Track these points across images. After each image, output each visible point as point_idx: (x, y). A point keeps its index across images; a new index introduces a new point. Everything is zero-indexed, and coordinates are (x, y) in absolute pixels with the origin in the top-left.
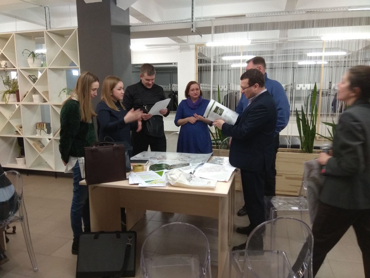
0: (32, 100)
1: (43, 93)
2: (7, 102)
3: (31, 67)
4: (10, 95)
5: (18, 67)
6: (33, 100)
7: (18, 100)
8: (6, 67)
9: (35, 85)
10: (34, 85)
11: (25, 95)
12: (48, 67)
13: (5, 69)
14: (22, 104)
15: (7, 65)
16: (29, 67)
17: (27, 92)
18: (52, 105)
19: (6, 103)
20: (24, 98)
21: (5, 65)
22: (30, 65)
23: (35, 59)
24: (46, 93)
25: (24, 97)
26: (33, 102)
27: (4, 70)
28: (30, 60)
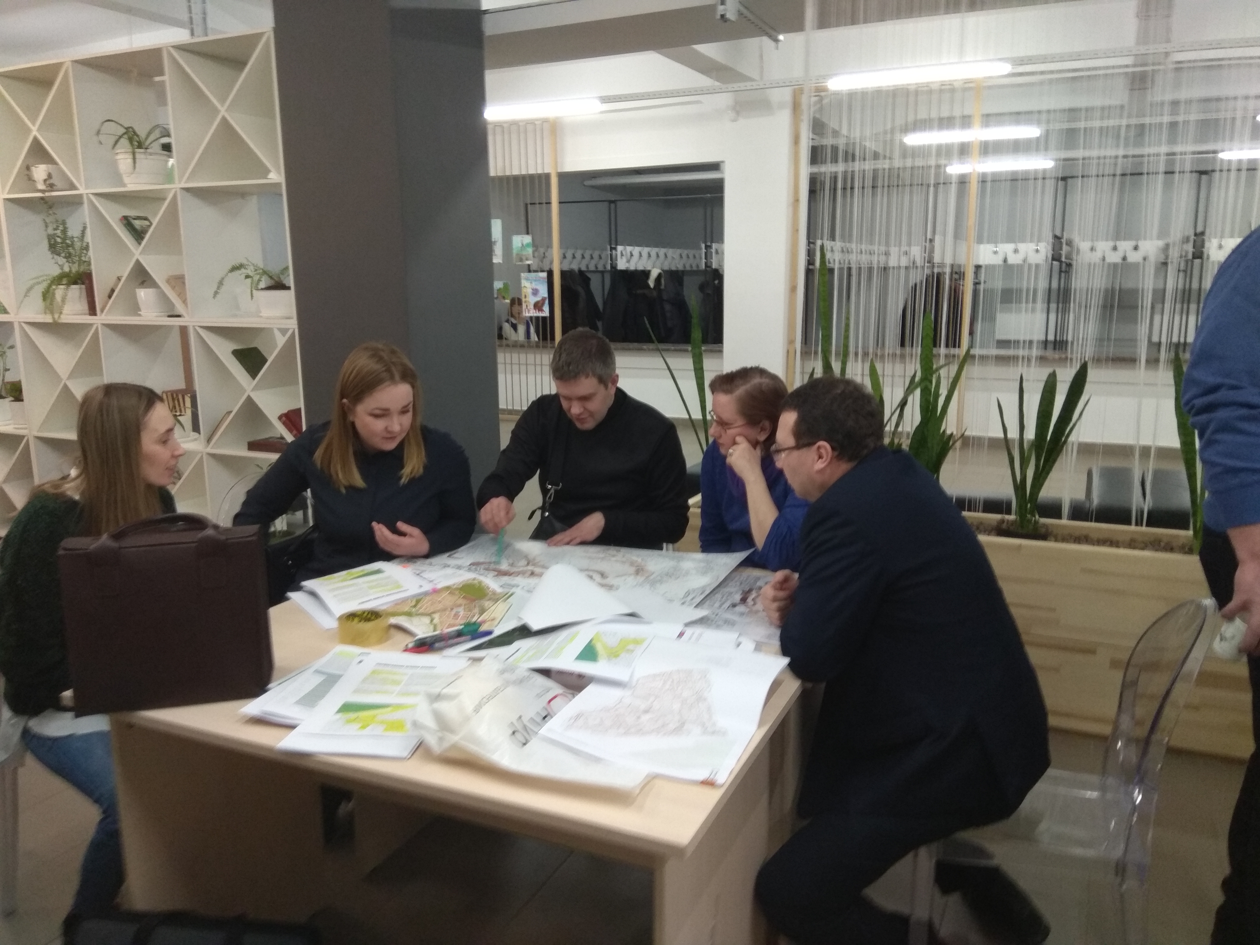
0: (135, 309)
1: (168, 281)
2: (56, 316)
3: (132, 184)
4: (67, 289)
5: (87, 187)
6: (140, 310)
7: (92, 311)
8: (51, 187)
9: (141, 254)
10: (137, 252)
11: (113, 291)
12: (180, 182)
13: (47, 194)
14: (104, 325)
15: (51, 181)
16: (124, 185)
17: (119, 279)
18: (197, 328)
19: (54, 318)
20: (107, 303)
21: (45, 181)
22: (126, 180)
23: (138, 156)
24: (178, 281)
25: (110, 297)
26: (140, 315)
27: (42, 198)
28: (124, 160)
